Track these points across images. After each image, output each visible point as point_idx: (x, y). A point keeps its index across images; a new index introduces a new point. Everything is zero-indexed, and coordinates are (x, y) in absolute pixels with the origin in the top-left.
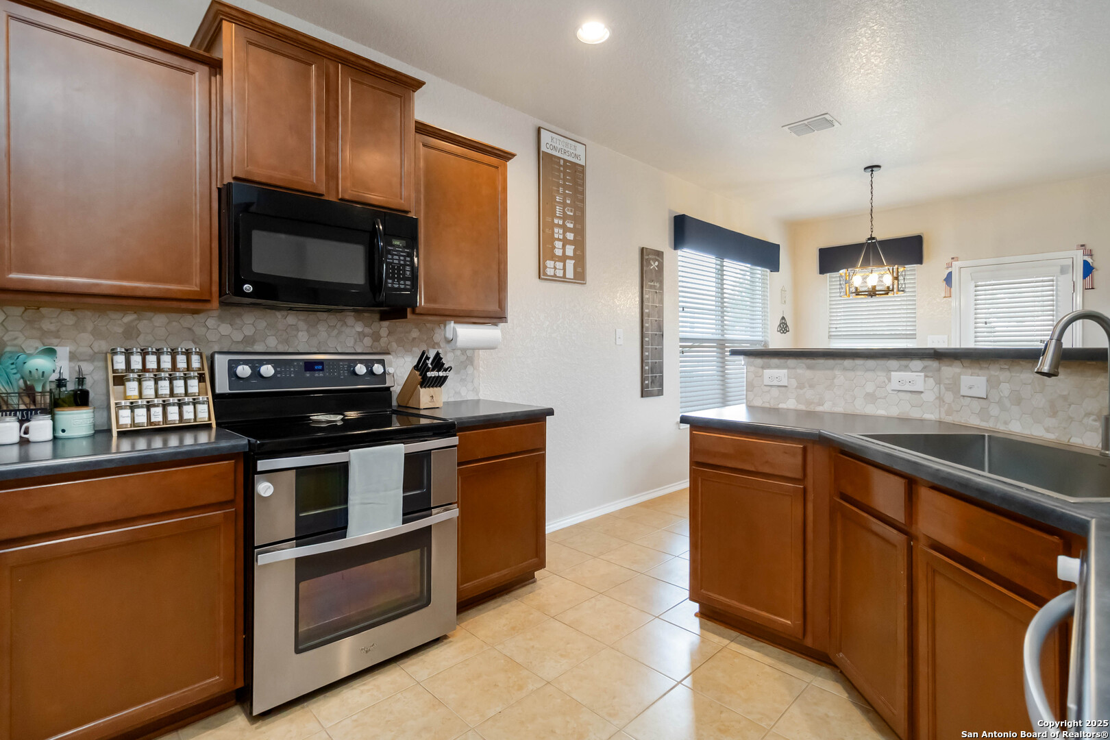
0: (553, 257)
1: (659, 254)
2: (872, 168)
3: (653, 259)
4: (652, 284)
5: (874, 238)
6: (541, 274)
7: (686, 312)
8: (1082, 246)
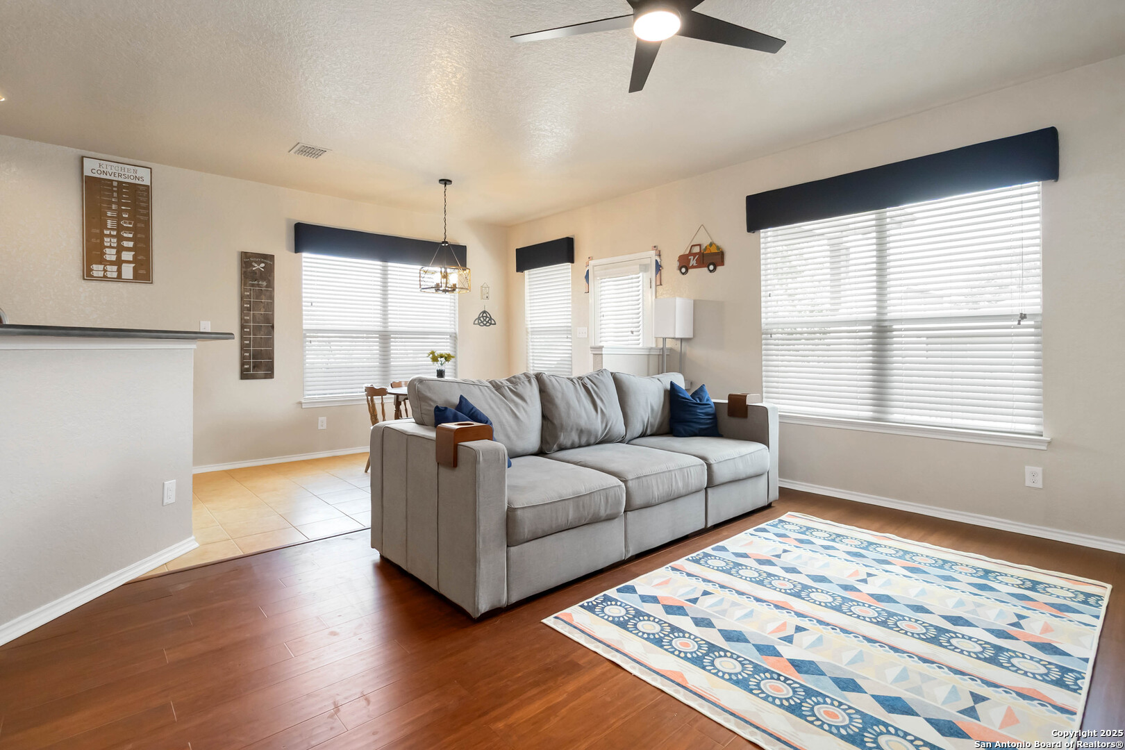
0: (102, 261)
1: (268, 259)
2: (446, 182)
3: (256, 262)
4: (256, 282)
5: (447, 243)
6: (88, 275)
7: (314, 306)
8: (655, 247)
